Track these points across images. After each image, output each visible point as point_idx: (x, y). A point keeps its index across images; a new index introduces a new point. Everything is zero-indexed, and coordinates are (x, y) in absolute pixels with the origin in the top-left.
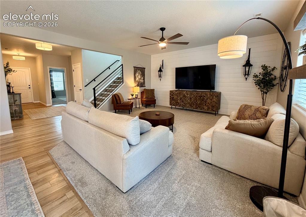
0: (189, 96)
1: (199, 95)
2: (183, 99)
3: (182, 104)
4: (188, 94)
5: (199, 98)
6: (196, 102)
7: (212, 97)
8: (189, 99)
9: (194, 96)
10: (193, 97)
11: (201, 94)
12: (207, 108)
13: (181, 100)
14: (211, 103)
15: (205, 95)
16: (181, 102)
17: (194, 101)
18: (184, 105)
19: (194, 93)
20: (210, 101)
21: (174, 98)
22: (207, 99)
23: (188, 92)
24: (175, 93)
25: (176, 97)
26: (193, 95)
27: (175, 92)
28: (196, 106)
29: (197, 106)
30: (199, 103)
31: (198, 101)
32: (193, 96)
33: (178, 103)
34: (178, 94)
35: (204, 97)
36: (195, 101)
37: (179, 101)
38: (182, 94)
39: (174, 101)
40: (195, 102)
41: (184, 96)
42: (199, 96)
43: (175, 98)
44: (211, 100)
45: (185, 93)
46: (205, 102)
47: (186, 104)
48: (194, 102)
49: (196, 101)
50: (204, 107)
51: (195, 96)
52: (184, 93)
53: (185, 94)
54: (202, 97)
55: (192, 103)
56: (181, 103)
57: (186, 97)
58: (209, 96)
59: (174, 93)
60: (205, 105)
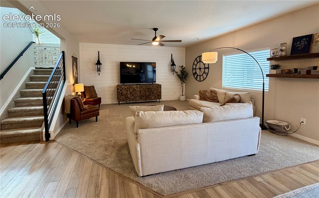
0: (138, 89)
1: (148, 88)
2: (133, 93)
3: (132, 98)
4: (137, 88)
5: (148, 90)
6: (146, 94)
7: (157, 88)
8: (139, 92)
9: (143, 89)
10: (142, 90)
11: (149, 87)
12: (154, 97)
13: (131, 94)
14: (157, 93)
15: (152, 87)
16: (131, 96)
17: (143, 93)
18: (134, 98)
19: (144, 87)
20: (156, 91)
21: (123, 93)
22: (154, 91)
23: (137, 86)
24: (124, 88)
25: (125, 92)
26: (143, 88)
27: (124, 87)
28: (146, 98)
29: (147, 97)
30: (148, 94)
31: (147, 93)
32: (142, 89)
33: (128, 97)
34: (127, 88)
35: (152, 88)
36: (145, 93)
37: (128, 95)
38: (132, 88)
39: (123, 96)
40: (145, 94)
41: (134, 90)
42: (148, 89)
43: (124, 93)
44: (157, 91)
45: (135, 87)
46: (153, 93)
47: (137, 97)
48: (143, 94)
49: (146, 93)
50: (152, 97)
51: (145, 89)
52: (134, 87)
53: (135, 88)
54: (150, 89)
55: (141, 96)
56: (131, 97)
57: (135, 90)
58: (155, 87)
59: (123, 88)
60: (153, 95)
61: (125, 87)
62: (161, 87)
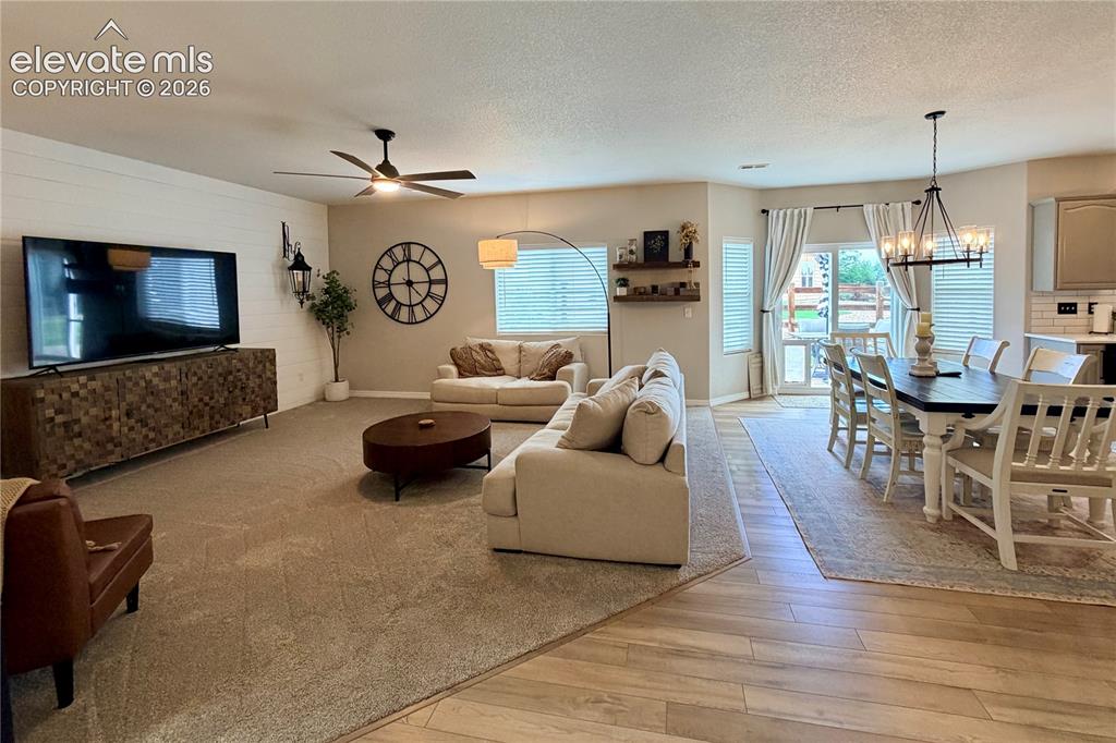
0: (174, 383)
1: (220, 370)
2: (143, 408)
3: (139, 438)
4: (167, 379)
5: (221, 380)
6: (212, 403)
7: (261, 366)
8: (175, 400)
9: (200, 379)
10: (195, 385)
11: (225, 363)
12: (249, 408)
13: (128, 415)
14: (260, 386)
15: (239, 365)
16: (131, 429)
17: (201, 400)
18: (152, 435)
19: (200, 367)
20: (257, 380)
21: (78, 421)
22: (248, 379)
23: (167, 366)
24: (83, 392)
25: (93, 411)
26: (195, 374)
27: (84, 386)
28: (212, 418)
29: (217, 417)
30: (222, 401)
31: (216, 395)
32: (195, 379)
33: (111, 439)
34: (107, 389)
35: (239, 371)
36: (206, 399)
37: (116, 426)
38: (137, 384)
39: (77, 442)
40: (206, 404)
41: (151, 390)
42: (220, 375)
43: (85, 420)
44: (260, 376)
45: (156, 374)
47: (166, 426)
48: (201, 405)
49: (211, 398)
50: (239, 410)
51: (205, 378)
52: (148, 375)
53: (156, 381)
54: (230, 373)
55: (191, 413)
56: (133, 435)
57: (155, 393)
58: (251, 365)
59: (75, 395)
60: (244, 399)
61: (92, 385)
62: (273, 362)
